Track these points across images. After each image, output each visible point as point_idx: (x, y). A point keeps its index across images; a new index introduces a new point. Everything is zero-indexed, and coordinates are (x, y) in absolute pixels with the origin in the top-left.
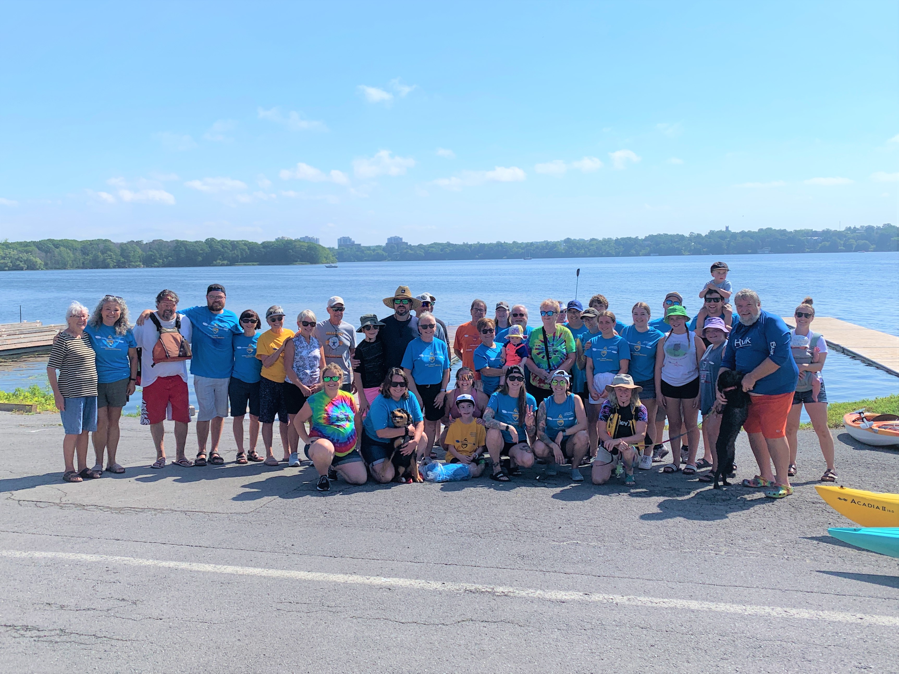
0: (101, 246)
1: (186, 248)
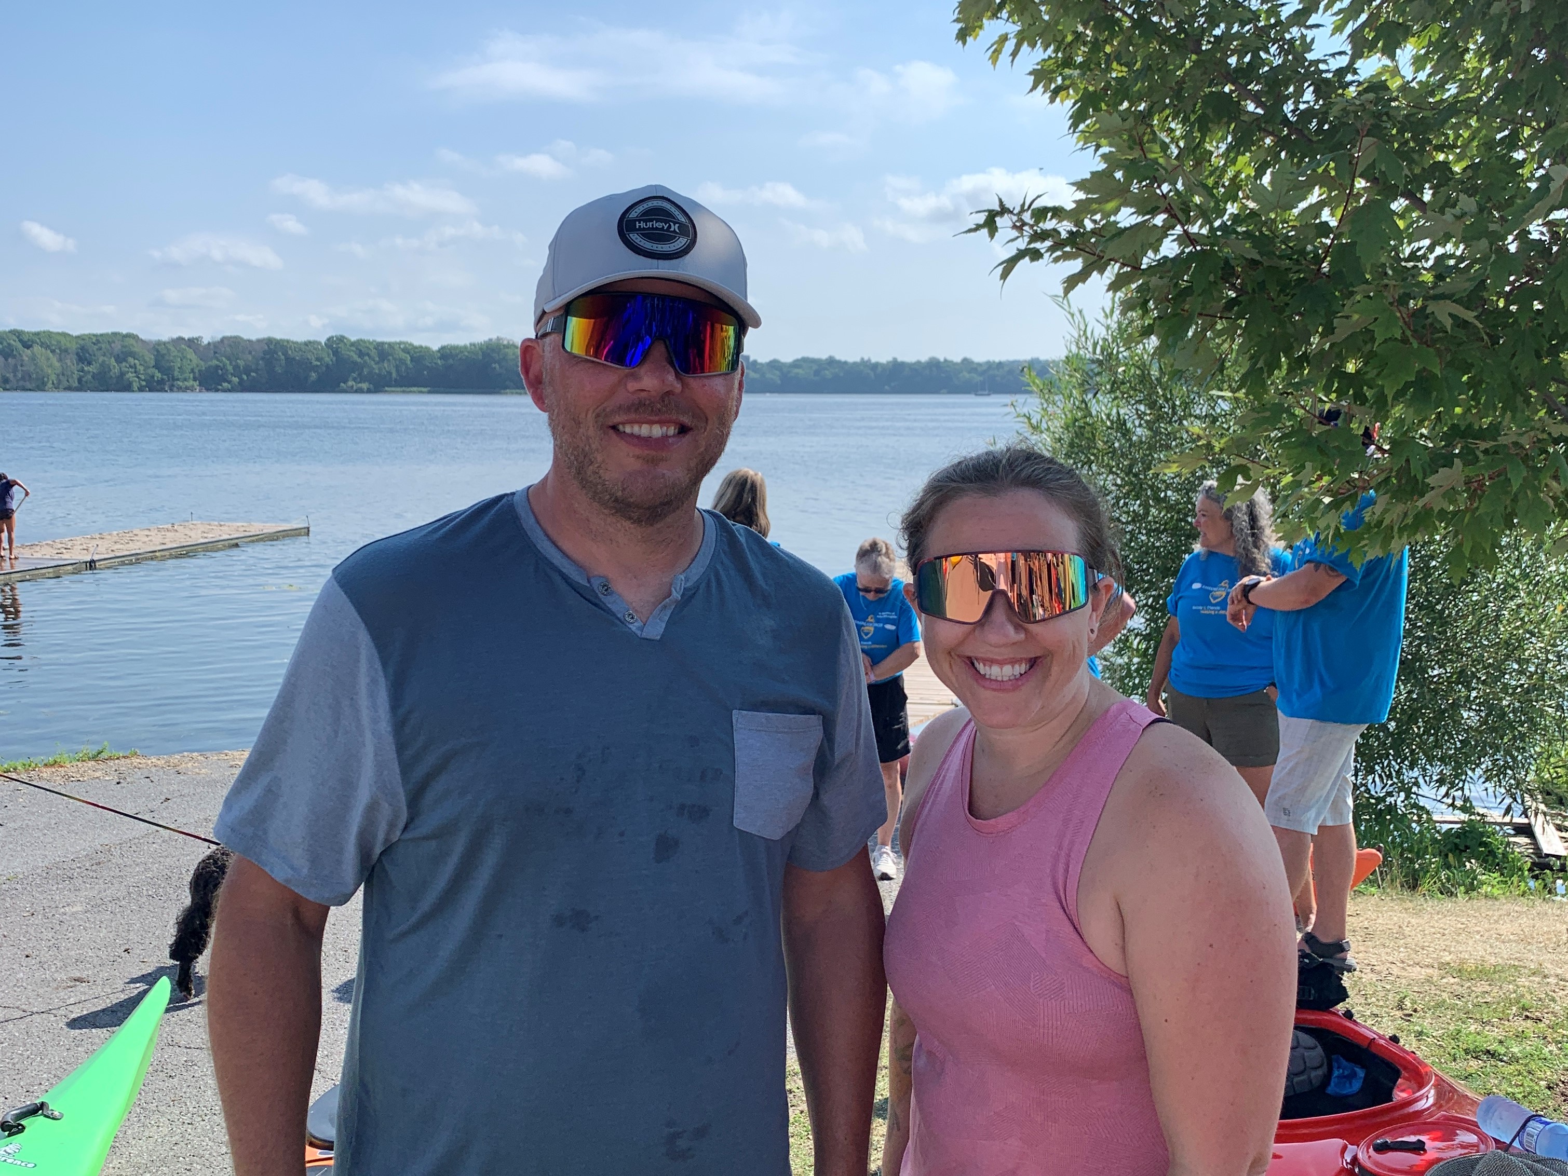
0: (117, 347)
1: (286, 355)
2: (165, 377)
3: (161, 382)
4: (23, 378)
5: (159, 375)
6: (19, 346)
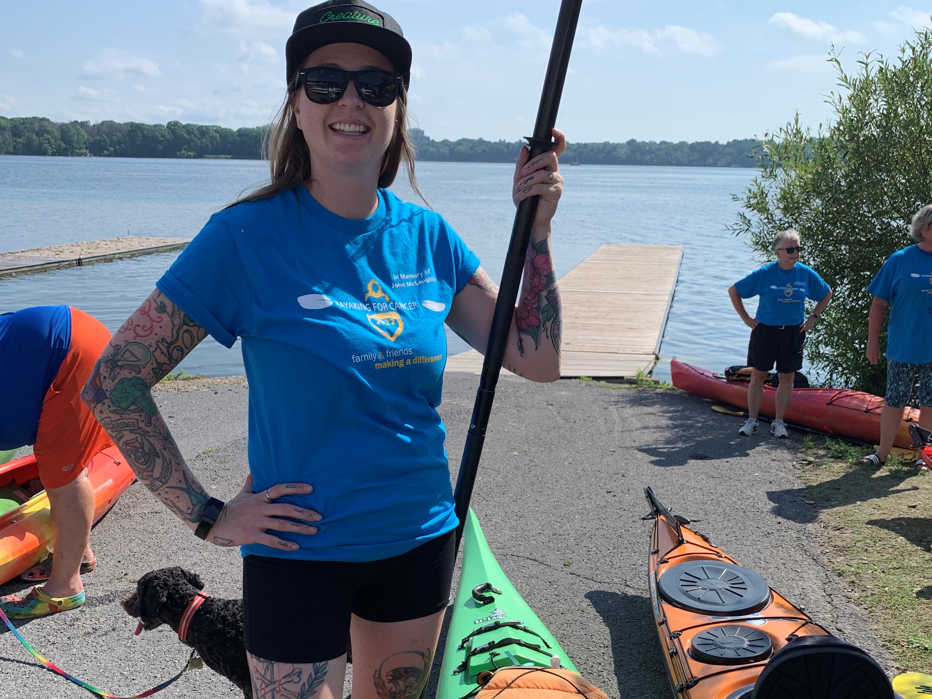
0: (37, 126)
1: (142, 133)
2: (68, 146)
3: (65, 149)
5: (64, 145)
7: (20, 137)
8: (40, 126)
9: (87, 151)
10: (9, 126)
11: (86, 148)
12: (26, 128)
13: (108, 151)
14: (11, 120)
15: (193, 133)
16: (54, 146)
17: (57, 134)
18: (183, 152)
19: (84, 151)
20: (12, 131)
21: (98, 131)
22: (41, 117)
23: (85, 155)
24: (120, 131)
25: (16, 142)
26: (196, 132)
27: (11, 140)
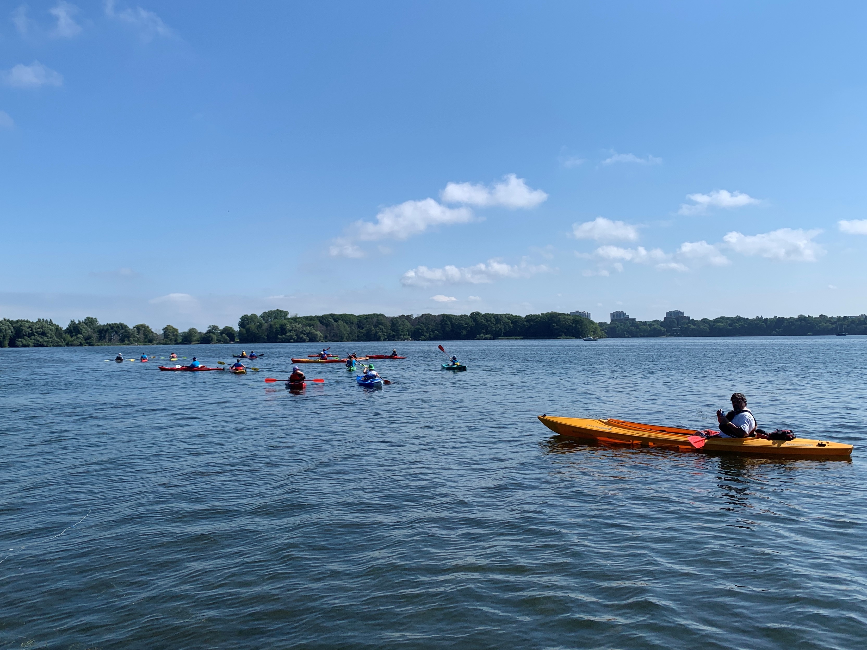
0: (375, 320)
1: (451, 322)
2: (395, 334)
3: (394, 336)
4: (334, 336)
5: (393, 333)
6: (333, 321)
7: (363, 328)
8: (378, 320)
9: (409, 337)
10: (356, 320)
11: (409, 335)
12: (367, 321)
13: (424, 336)
14: (358, 316)
15: (490, 321)
16: (385, 334)
17: (389, 325)
18: (482, 335)
19: (407, 336)
20: (357, 324)
21: (419, 322)
22: (379, 313)
23: (407, 339)
24: (435, 321)
25: (359, 332)
26: (493, 320)
27: (356, 331)
